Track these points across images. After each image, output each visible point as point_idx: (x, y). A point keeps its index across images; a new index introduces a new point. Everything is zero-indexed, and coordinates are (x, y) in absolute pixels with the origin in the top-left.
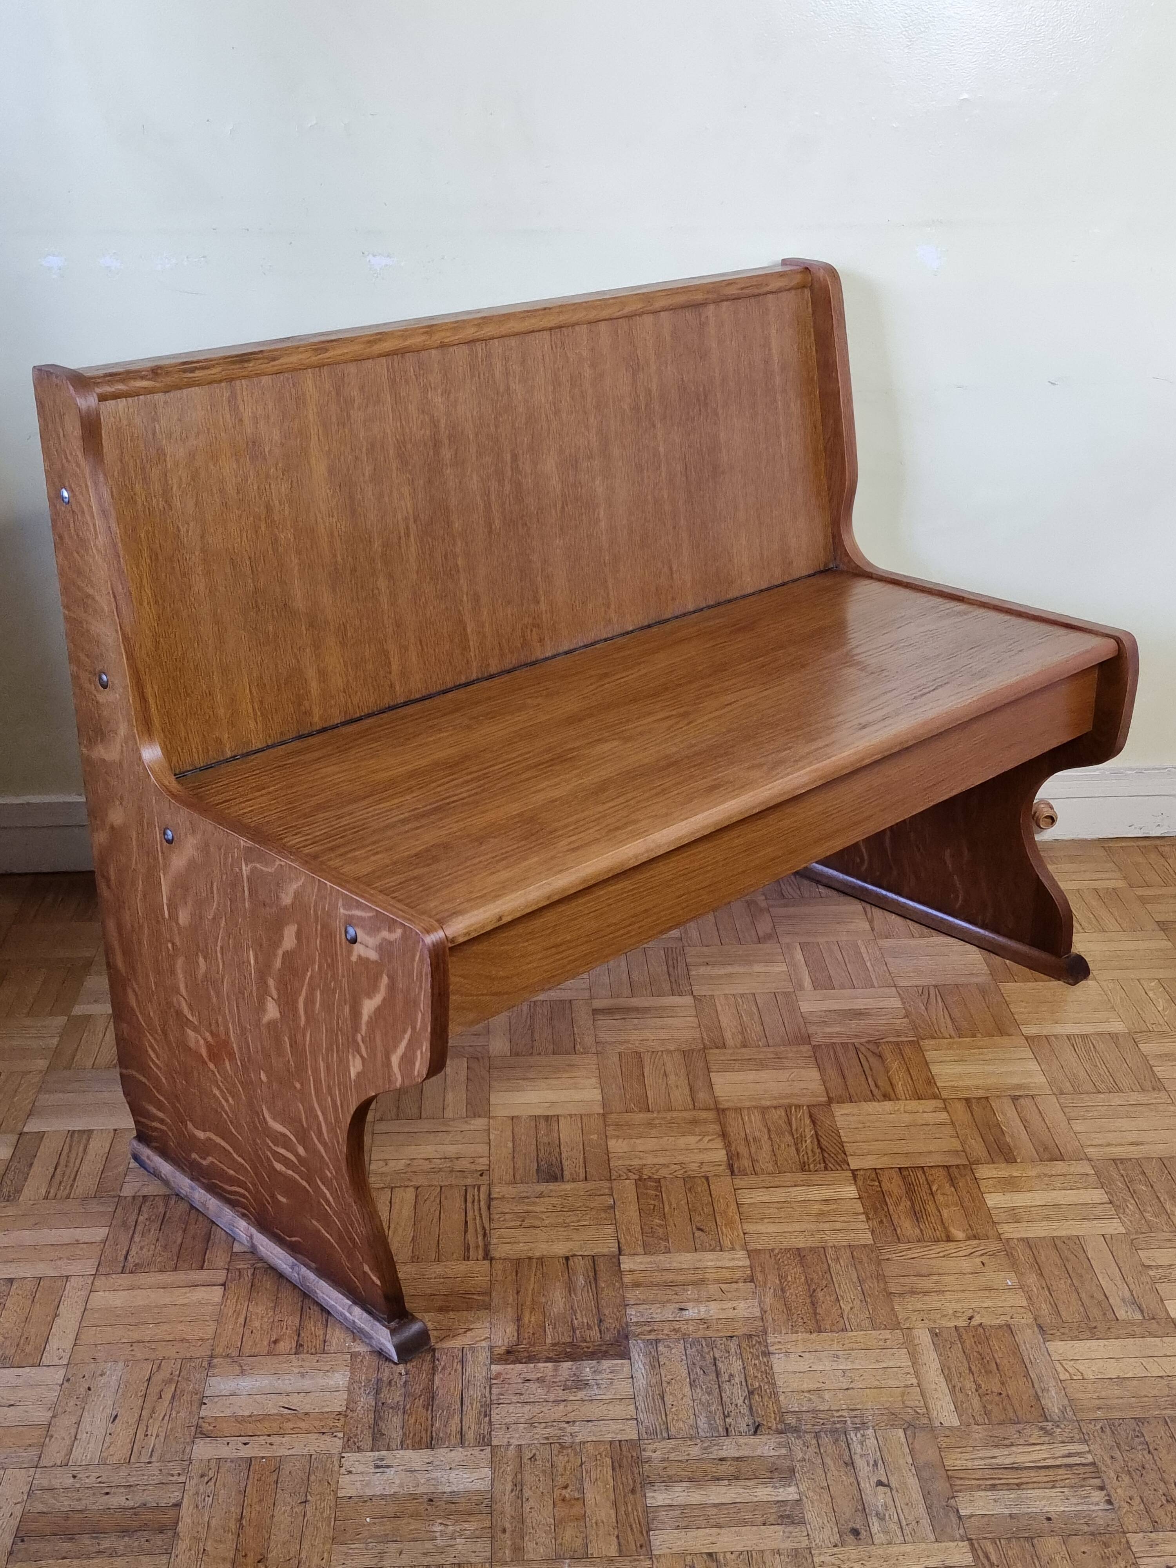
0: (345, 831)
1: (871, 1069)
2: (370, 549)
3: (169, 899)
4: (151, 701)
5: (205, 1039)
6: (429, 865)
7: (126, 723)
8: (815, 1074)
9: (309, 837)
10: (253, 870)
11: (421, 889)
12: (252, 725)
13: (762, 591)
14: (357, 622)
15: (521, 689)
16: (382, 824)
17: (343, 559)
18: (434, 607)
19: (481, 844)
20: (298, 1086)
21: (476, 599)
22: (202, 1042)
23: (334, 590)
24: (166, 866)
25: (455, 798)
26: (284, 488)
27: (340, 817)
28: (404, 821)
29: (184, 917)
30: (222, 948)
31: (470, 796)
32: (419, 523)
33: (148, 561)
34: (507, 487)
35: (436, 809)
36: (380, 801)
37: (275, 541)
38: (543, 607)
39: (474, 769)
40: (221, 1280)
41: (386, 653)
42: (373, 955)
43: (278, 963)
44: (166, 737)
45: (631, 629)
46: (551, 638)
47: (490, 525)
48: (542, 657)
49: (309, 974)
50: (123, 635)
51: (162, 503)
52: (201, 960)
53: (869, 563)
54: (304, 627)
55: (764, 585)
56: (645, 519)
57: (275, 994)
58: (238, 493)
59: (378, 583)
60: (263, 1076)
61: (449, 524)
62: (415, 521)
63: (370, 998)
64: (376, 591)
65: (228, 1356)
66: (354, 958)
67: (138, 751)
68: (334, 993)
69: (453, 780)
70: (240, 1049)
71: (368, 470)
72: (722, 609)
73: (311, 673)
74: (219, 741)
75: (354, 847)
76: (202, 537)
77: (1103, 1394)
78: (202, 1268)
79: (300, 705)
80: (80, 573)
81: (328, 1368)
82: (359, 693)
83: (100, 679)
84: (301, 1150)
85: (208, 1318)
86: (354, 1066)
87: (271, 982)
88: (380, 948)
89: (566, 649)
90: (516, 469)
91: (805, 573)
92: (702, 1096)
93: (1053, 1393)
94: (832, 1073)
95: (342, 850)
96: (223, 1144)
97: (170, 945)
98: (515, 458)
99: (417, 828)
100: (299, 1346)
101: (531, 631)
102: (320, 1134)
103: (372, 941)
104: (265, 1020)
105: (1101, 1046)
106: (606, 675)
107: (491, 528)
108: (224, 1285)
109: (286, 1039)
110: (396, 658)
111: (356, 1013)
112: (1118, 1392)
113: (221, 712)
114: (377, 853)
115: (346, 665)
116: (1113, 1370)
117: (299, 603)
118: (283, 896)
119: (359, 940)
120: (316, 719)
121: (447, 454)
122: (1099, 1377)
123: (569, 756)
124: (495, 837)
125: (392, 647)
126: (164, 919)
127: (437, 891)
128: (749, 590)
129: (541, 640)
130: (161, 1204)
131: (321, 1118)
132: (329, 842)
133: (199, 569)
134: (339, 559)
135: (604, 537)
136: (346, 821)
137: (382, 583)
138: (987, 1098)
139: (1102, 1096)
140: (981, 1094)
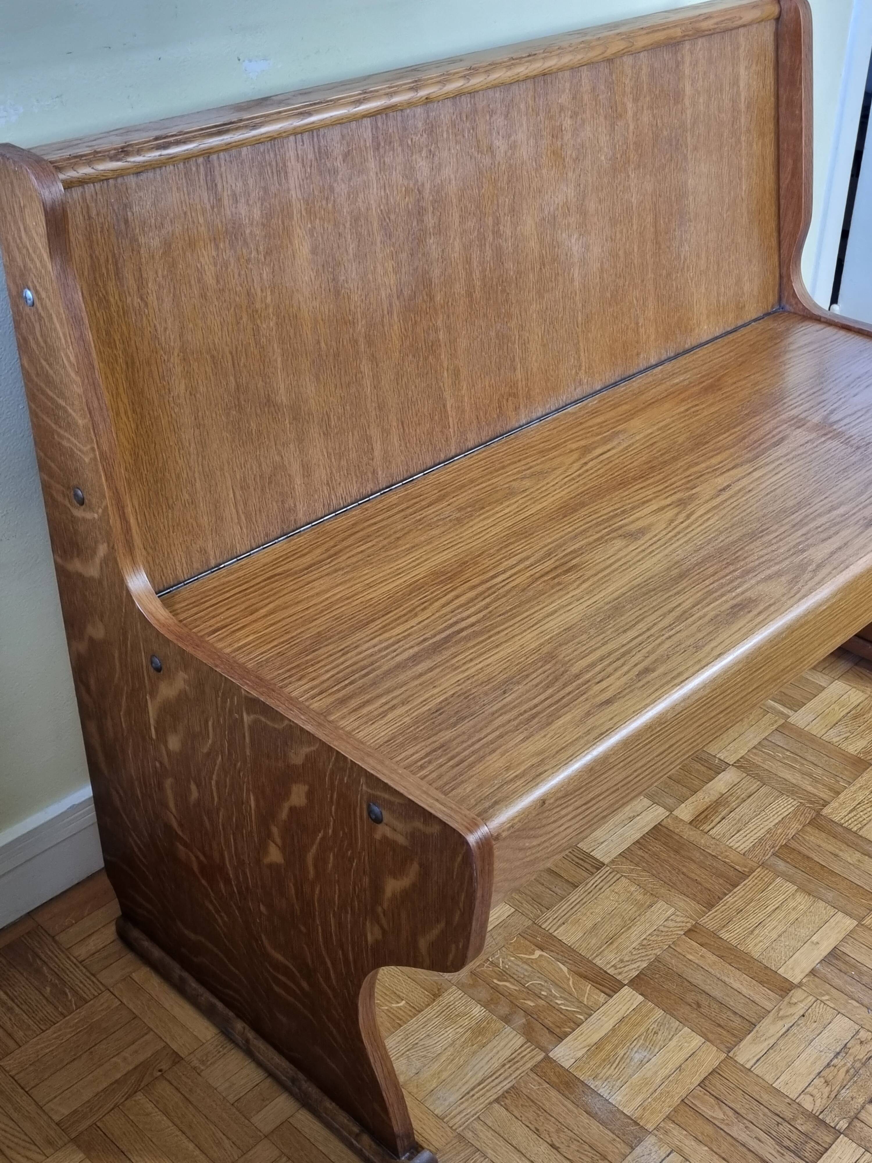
0: (354, 672)
2: (354, 331)
3: (157, 722)
4: (132, 521)
5: (197, 857)
6: (455, 725)
7: (105, 545)
9: (315, 683)
10: (256, 722)
11: (451, 763)
12: (237, 529)
13: (716, 338)
14: (340, 410)
15: (503, 468)
16: (393, 663)
17: (326, 345)
18: (416, 387)
19: (505, 692)
20: (303, 928)
21: (456, 373)
22: (193, 859)
23: (318, 379)
24: (153, 693)
25: (463, 624)
26: (266, 273)
27: (345, 652)
28: (415, 659)
29: (174, 743)
30: (217, 783)
31: (478, 622)
32: (401, 298)
33: (124, 367)
34: (489, 252)
35: (447, 639)
36: (385, 629)
37: (256, 332)
38: (519, 374)
39: (476, 581)
41: (368, 439)
42: (401, 840)
43: (284, 814)
44: (148, 553)
45: (599, 388)
46: (526, 406)
47: (470, 295)
48: (517, 425)
49: (320, 835)
50: (101, 454)
51: (137, 300)
52: (193, 787)
53: (815, 305)
54: (287, 421)
55: (718, 333)
56: (616, 275)
57: (278, 840)
58: (218, 282)
59: (362, 366)
60: (262, 908)
61: (432, 298)
62: (398, 297)
63: (395, 877)
66: (378, 836)
67: (122, 583)
68: (351, 860)
69: (457, 597)
70: (237, 877)
71: (352, 247)
72: (682, 361)
73: (295, 468)
74: (203, 551)
75: (368, 697)
76: (181, 336)
79: (283, 502)
80: (49, 382)
83: (76, 495)
84: (305, 985)
86: (372, 933)
87: (275, 830)
88: (410, 835)
89: (539, 414)
90: (497, 233)
91: (754, 316)
95: (354, 703)
96: (215, 950)
97: (158, 764)
98: (497, 222)
99: (431, 670)
102: (327, 979)
103: (399, 825)
104: (267, 861)
106: (586, 450)
107: (472, 297)
109: (291, 885)
110: (379, 442)
111: (377, 889)
113: (204, 520)
114: (393, 708)
115: (329, 457)
117: (283, 397)
118: (292, 755)
119: (385, 820)
120: (301, 515)
123: (574, 562)
124: (518, 683)
125: (375, 432)
126: (151, 738)
127: (471, 766)
128: (705, 338)
129: (517, 409)
131: (329, 964)
132: (339, 691)
133: (179, 369)
134: (323, 345)
135: (578, 298)
136: (352, 657)
137: (366, 367)
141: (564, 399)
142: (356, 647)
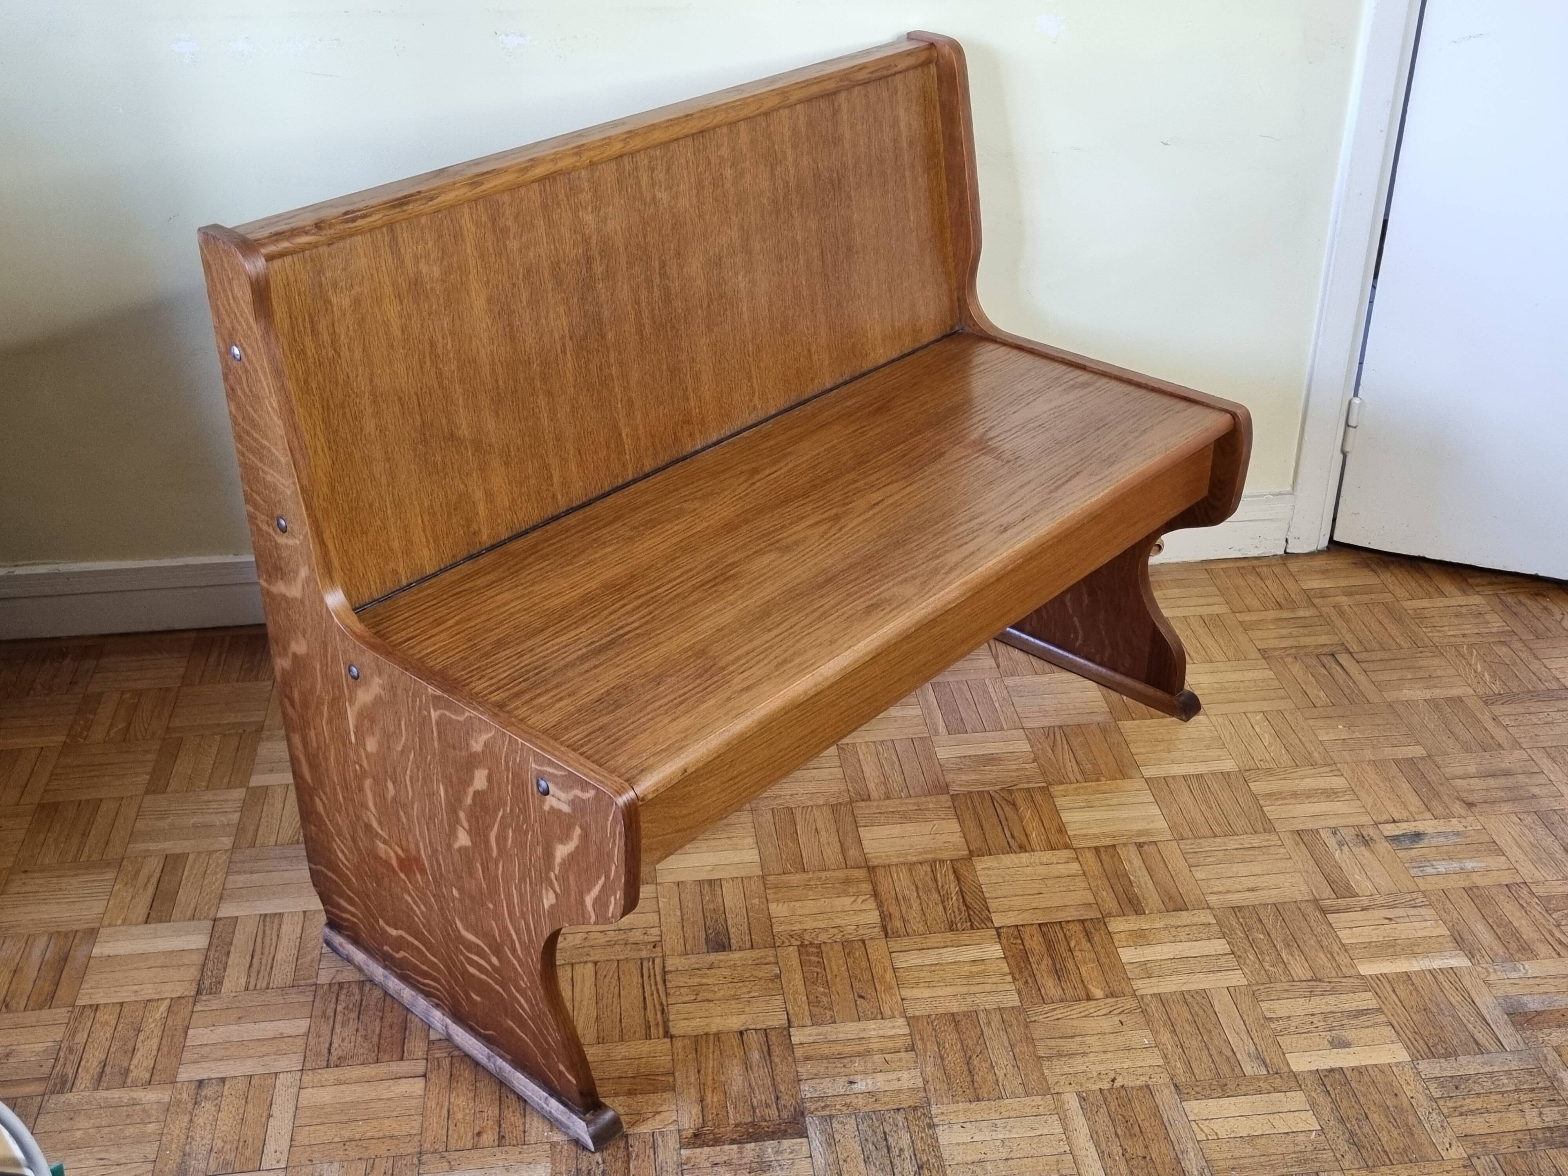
0: (528, 672)
1: (1007, 820)
2: (530, 370)
3: (356, 727)
4: (331, 547)
5: (396, 853)
6: (613, 711)
7: (307, 567)
8: (955, 826)
9: (493, 681)
10: (441, 717)
11: (608, 741)
12: (426, 552)
13: (893, 361)
14: (519, 441)
15: (677, 490)
16: (562, 663)
17: (504, 383)
18: (591, 418)
19: (659, 684)
20: (491, 906)
21: (630, 403)
22: (392, 854)
23: (497, 414)
24: (351, 701)
25: (628, 629)
26: (446, 322)
27: (521, 655)
28: (583, 659)
29: (371, 745)
30: (411, 778)
31: (641, 626)
32: (575, 340)
33: (321, 410)
34: (656, 293)
35: (611, 642)
36: (557, 634)
37: (440, 374)
38: (692, 403)
39: (641, 592)
40: (421, 1070)
41: (547, 467)
42: (566, 809)
43: (469, 800)
44: (345, 574)
45: (773, 412)
46: (701, 432)
47: (640, 332)
48: (693, 450)
49: (501, 814)
50: (301, 486)
51: (331, 352)
52: (390, 785)
53: (992, 326)
54: (470, 453)
55: (896, 355)
56: (785, 307)
57: (466, 825)
58: (403, 332)
59: (538, 401)
60: (455, 892)
61: (603, 337)
62: (571, 338)
63: (563, 843)
64: (536, 410)
65: (435, 1152)
66: (546, 808)
67: (322, 600)
68: (527, 832)
69: (624, 606)
70: (432, 866)
71: (525, 295)
72: (857, 385)
73: (479, 494)
74: (395, 572)
75: (538, 691)
76: (371, 381)
77: (1237, 1154)
78: (402, 1059)
79: (469, 527)
80: (254, 424)
81: (530, 1160)
82: (524, 509)
83: (279, 524)
84: (495, 960)
85: (413, 1112)
86: (547, 899)
87: (462, 815)
88: (572, 803)
89: (715, 439)
90: (663, 275)
91: (934, 338)
92: (852, 853)
93: (1192, 1154)
94: (971, 824)
95: (527, 697)
96: (416, 943)
97: (358, 767)
98: (663, 265)
99: (595, 667)
100: (502, 1138)
101: (682, 427)
102: (513, 950)
103: (563, 796)
104: (456, 846)
105: (1215, 787)
106: (755, 471)
107: (642, 335)
108: (425, 1076)
109: (479, 865)
110: (557, 470)
111: (549, 855)
112: (1249, 1151)
113: (396, 544)
114: (561, 699)
115: (510, 484)
116: (1244, 1128)
117: (465, 431)
118: (473, 743)
119: (551, 792)
120: (485, 537)
121: (598, 269)
122: (1232, 1136)
123: (732, 572)
124: (671, 676)
125: (553, 462)
126: (350, 743)
127: (625, 743)
128: (882, 361)
129: (691, 435)
130: (357, 991)
131: (515, 937)
132: (514, 686)
133: (369, 410)
134: (501, 383)
135: (748, 330)
136: (526, 660)
137: (542, 402)
138: (1114, 846)
139: (1218, 840)
140: (1108, 842)
141: (738, 425)
142: (532, 650)
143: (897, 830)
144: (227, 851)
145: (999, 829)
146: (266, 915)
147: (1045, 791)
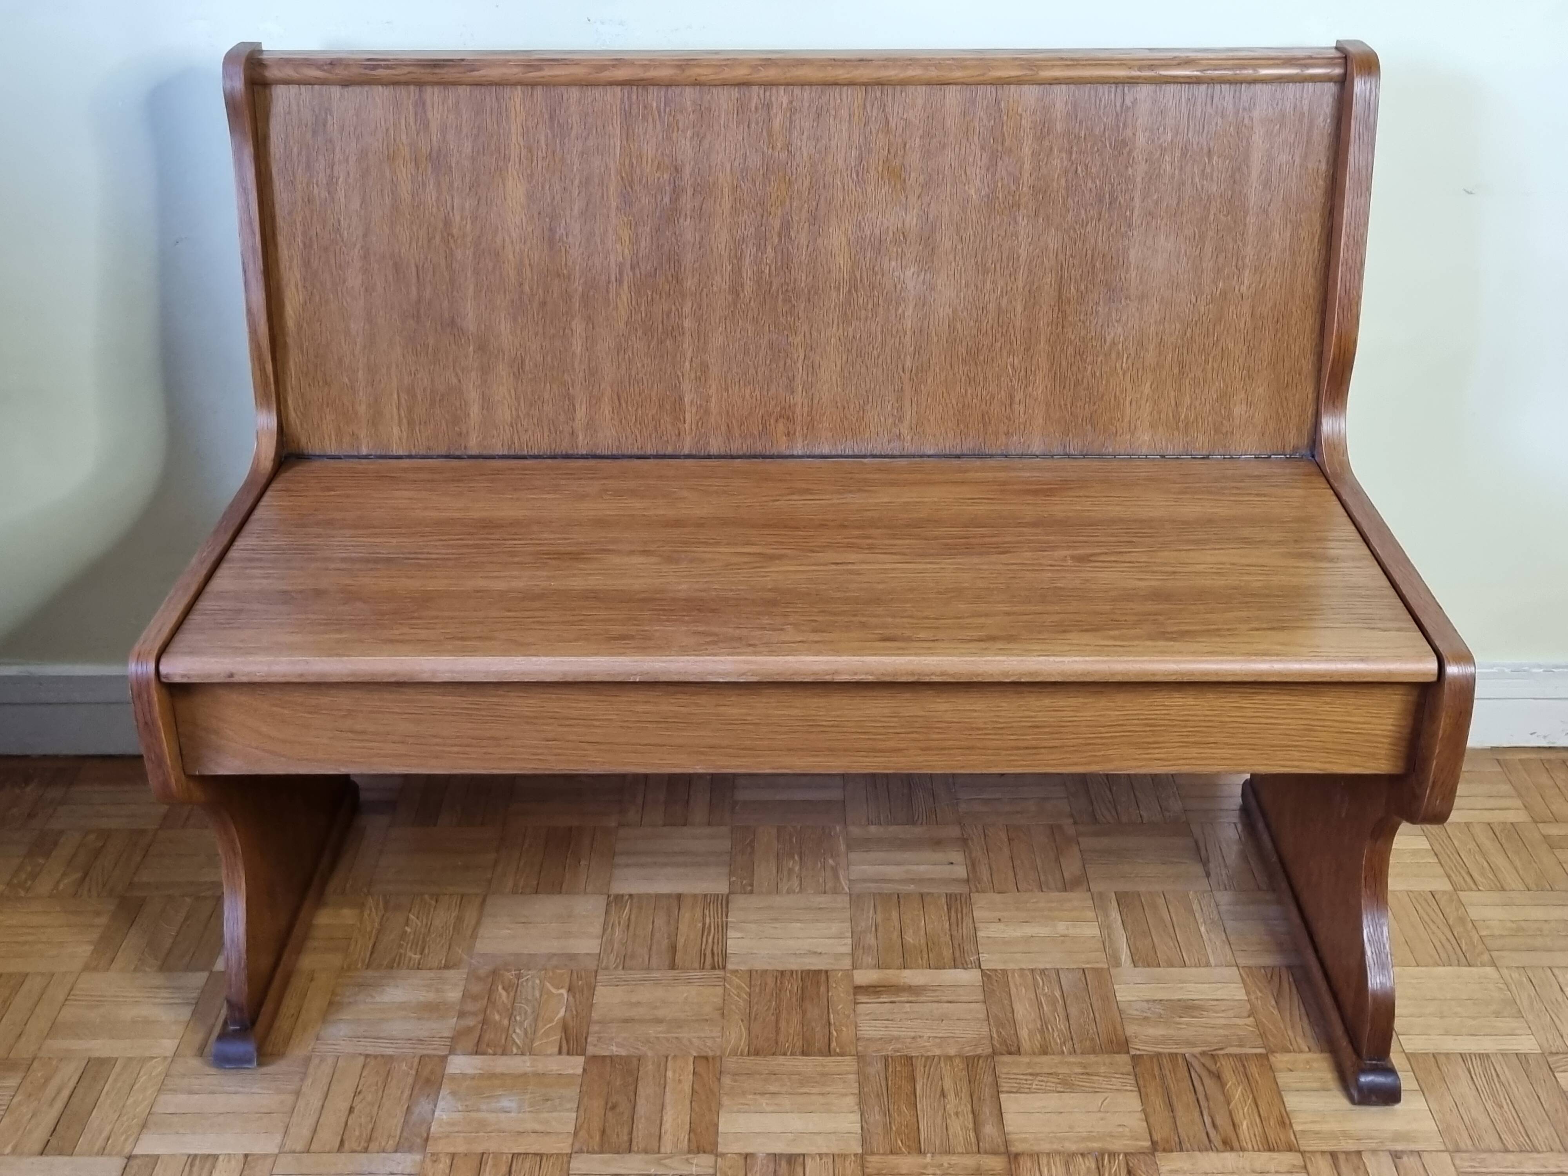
1: (1207, 1099)
2: (569, 287)
8: (1133, 1102)
23: (515, 320)
46: (805, 436)
54: (471, 349)
59: (573, 323)
64: (568, 331)
71: (579, 204)
89: (823, 452)
92: (989, 1129)
94: (1157, 1102)
101: (777, 421)
105: (1507, 1074)
110: (584, 406)
117: (470, 324)
121: (688, 203)
125: (580, 396)
129: (790, 434)
137: (578, 326)
138: (1359, 1153)
139: (1511, 1157)
140: (1351, 1146)
143: (1053, 1101)
144: (165, 1058)
145: (1196, 1114)
146: (196, 1156)
147: (1263, 1058)
